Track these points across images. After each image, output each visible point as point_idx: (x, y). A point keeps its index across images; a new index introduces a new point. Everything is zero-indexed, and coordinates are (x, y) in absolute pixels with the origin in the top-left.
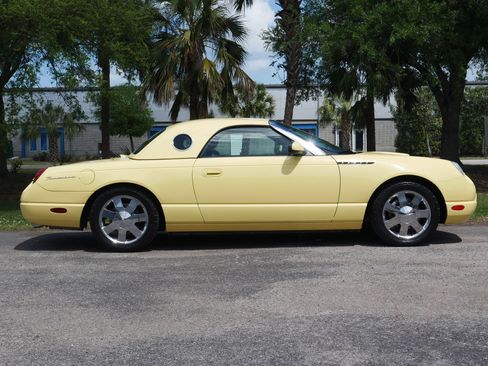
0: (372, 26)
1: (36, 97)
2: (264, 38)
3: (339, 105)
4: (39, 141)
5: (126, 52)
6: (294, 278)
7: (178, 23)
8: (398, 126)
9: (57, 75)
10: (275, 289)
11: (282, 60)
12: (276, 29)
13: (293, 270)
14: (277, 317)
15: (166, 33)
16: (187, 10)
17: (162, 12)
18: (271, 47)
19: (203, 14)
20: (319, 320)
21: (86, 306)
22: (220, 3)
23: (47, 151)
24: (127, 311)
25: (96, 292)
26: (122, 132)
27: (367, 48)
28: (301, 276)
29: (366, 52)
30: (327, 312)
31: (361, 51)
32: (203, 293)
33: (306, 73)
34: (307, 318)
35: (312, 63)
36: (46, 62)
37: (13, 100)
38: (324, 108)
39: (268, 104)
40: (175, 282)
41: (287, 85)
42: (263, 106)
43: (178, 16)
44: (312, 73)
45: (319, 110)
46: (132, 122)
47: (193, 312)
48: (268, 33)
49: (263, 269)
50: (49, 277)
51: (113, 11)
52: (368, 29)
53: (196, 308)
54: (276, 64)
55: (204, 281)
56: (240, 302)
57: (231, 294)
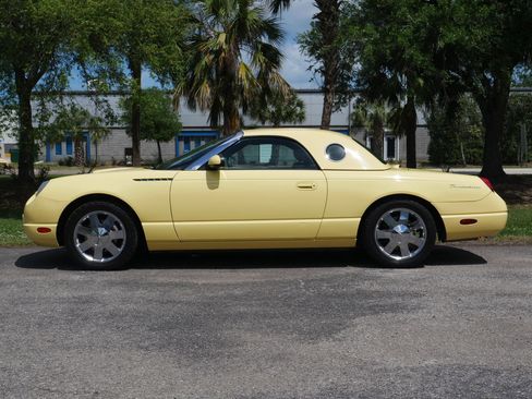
0: (417, 29)
1: (66, 101)
2: (299, 42)
3: (371, 111)
4: (64, 145)
5: (161, 55)
6: (377, 313)
7: (213, 25)
8: (430, 134)
9: (87, 78)
10: (359, 328)
11: (319, 65)
12: (312, 33)
13: (372, 302)
14: (375, 368)
15: (199, 35)
16: (222, 12)
17: (195, 13)
18: (306, 51)
19: (238, 16)
20: (427, 373)
21: (147, 349)
22: (257, 4)
23: (73, 156)
24: (196, 357)
25: (154, 330)
26: (149, 137)
27: (412, 52)
28: (383, 309)
29: (412, 56)
30: (432, 362)
31: (406, 56)
32: (278, 332)
33: (343, 78)
34: (412, 370)
35: (349, 68)
36: (76, 65)
37: (42, 104)
38: (356, 114)
39: (298, 108)
40: (242, 316)
41: (324, 91)
42: (293, 111)
43: (212, 18)
44: (349, 78)
45: (350, 116)
46: (159, 126)
47: (274, 360)
48: (303, 37)
49: (338, 301)
50: (97, 308)
51: (147, 12)
52: (414, 32)
53: (276, 352)
54: (313, 69)
55: (274, 316)
56: (325, 345)
57: (310, 333)
